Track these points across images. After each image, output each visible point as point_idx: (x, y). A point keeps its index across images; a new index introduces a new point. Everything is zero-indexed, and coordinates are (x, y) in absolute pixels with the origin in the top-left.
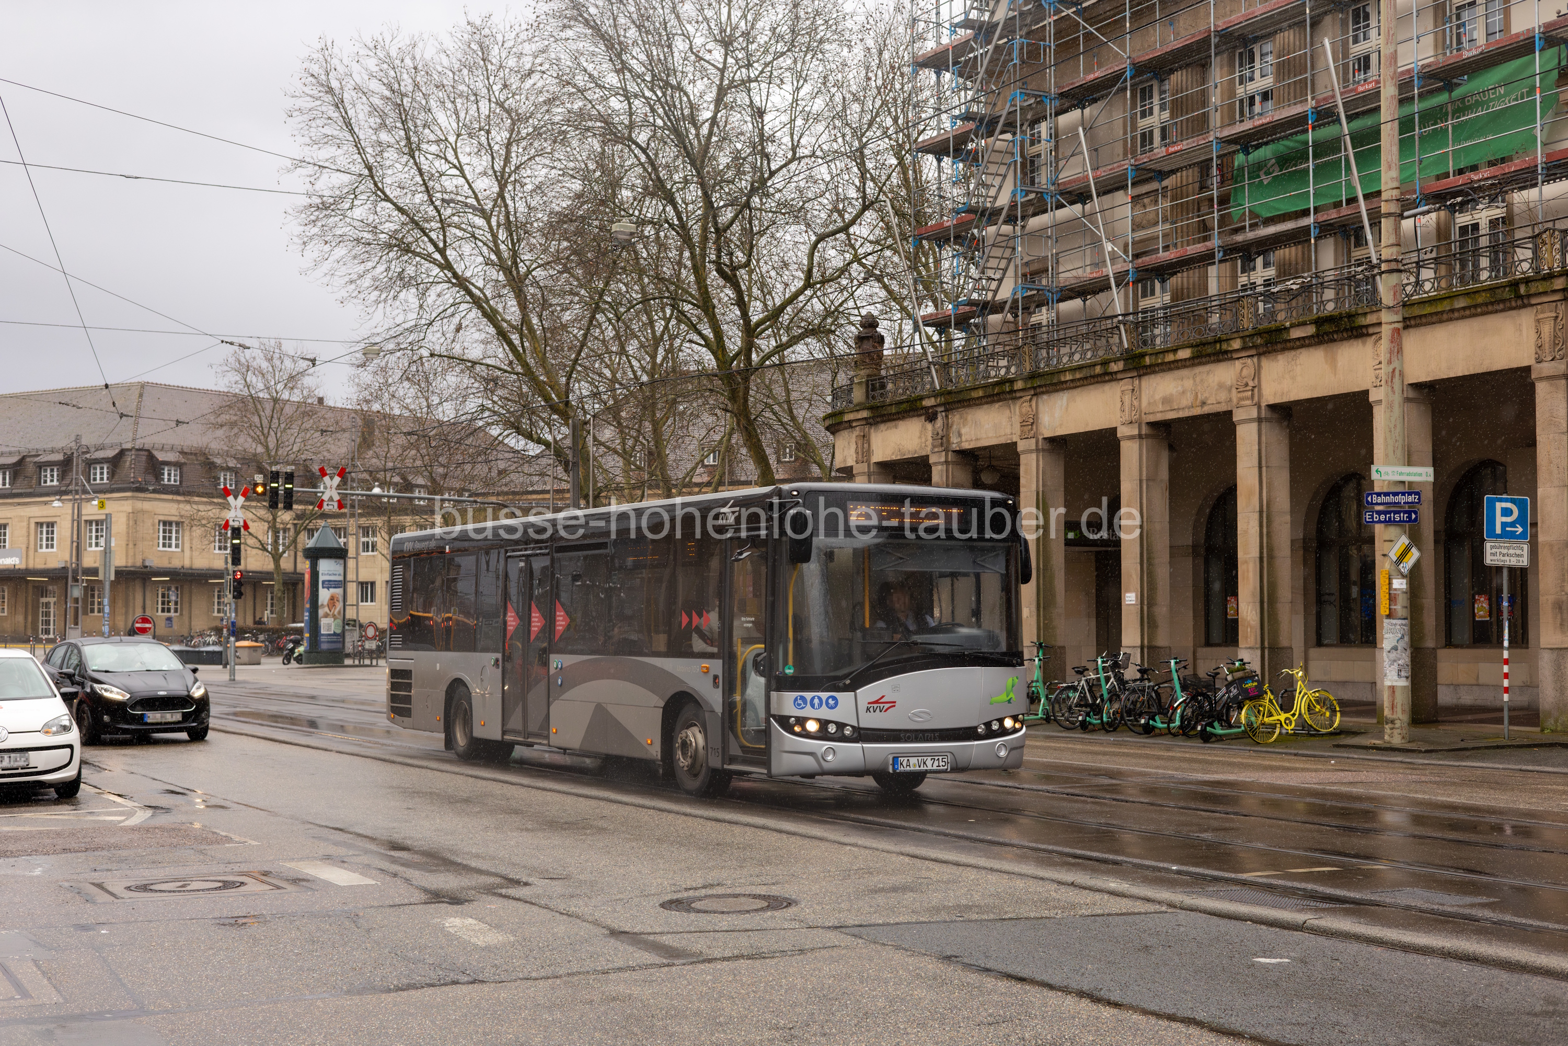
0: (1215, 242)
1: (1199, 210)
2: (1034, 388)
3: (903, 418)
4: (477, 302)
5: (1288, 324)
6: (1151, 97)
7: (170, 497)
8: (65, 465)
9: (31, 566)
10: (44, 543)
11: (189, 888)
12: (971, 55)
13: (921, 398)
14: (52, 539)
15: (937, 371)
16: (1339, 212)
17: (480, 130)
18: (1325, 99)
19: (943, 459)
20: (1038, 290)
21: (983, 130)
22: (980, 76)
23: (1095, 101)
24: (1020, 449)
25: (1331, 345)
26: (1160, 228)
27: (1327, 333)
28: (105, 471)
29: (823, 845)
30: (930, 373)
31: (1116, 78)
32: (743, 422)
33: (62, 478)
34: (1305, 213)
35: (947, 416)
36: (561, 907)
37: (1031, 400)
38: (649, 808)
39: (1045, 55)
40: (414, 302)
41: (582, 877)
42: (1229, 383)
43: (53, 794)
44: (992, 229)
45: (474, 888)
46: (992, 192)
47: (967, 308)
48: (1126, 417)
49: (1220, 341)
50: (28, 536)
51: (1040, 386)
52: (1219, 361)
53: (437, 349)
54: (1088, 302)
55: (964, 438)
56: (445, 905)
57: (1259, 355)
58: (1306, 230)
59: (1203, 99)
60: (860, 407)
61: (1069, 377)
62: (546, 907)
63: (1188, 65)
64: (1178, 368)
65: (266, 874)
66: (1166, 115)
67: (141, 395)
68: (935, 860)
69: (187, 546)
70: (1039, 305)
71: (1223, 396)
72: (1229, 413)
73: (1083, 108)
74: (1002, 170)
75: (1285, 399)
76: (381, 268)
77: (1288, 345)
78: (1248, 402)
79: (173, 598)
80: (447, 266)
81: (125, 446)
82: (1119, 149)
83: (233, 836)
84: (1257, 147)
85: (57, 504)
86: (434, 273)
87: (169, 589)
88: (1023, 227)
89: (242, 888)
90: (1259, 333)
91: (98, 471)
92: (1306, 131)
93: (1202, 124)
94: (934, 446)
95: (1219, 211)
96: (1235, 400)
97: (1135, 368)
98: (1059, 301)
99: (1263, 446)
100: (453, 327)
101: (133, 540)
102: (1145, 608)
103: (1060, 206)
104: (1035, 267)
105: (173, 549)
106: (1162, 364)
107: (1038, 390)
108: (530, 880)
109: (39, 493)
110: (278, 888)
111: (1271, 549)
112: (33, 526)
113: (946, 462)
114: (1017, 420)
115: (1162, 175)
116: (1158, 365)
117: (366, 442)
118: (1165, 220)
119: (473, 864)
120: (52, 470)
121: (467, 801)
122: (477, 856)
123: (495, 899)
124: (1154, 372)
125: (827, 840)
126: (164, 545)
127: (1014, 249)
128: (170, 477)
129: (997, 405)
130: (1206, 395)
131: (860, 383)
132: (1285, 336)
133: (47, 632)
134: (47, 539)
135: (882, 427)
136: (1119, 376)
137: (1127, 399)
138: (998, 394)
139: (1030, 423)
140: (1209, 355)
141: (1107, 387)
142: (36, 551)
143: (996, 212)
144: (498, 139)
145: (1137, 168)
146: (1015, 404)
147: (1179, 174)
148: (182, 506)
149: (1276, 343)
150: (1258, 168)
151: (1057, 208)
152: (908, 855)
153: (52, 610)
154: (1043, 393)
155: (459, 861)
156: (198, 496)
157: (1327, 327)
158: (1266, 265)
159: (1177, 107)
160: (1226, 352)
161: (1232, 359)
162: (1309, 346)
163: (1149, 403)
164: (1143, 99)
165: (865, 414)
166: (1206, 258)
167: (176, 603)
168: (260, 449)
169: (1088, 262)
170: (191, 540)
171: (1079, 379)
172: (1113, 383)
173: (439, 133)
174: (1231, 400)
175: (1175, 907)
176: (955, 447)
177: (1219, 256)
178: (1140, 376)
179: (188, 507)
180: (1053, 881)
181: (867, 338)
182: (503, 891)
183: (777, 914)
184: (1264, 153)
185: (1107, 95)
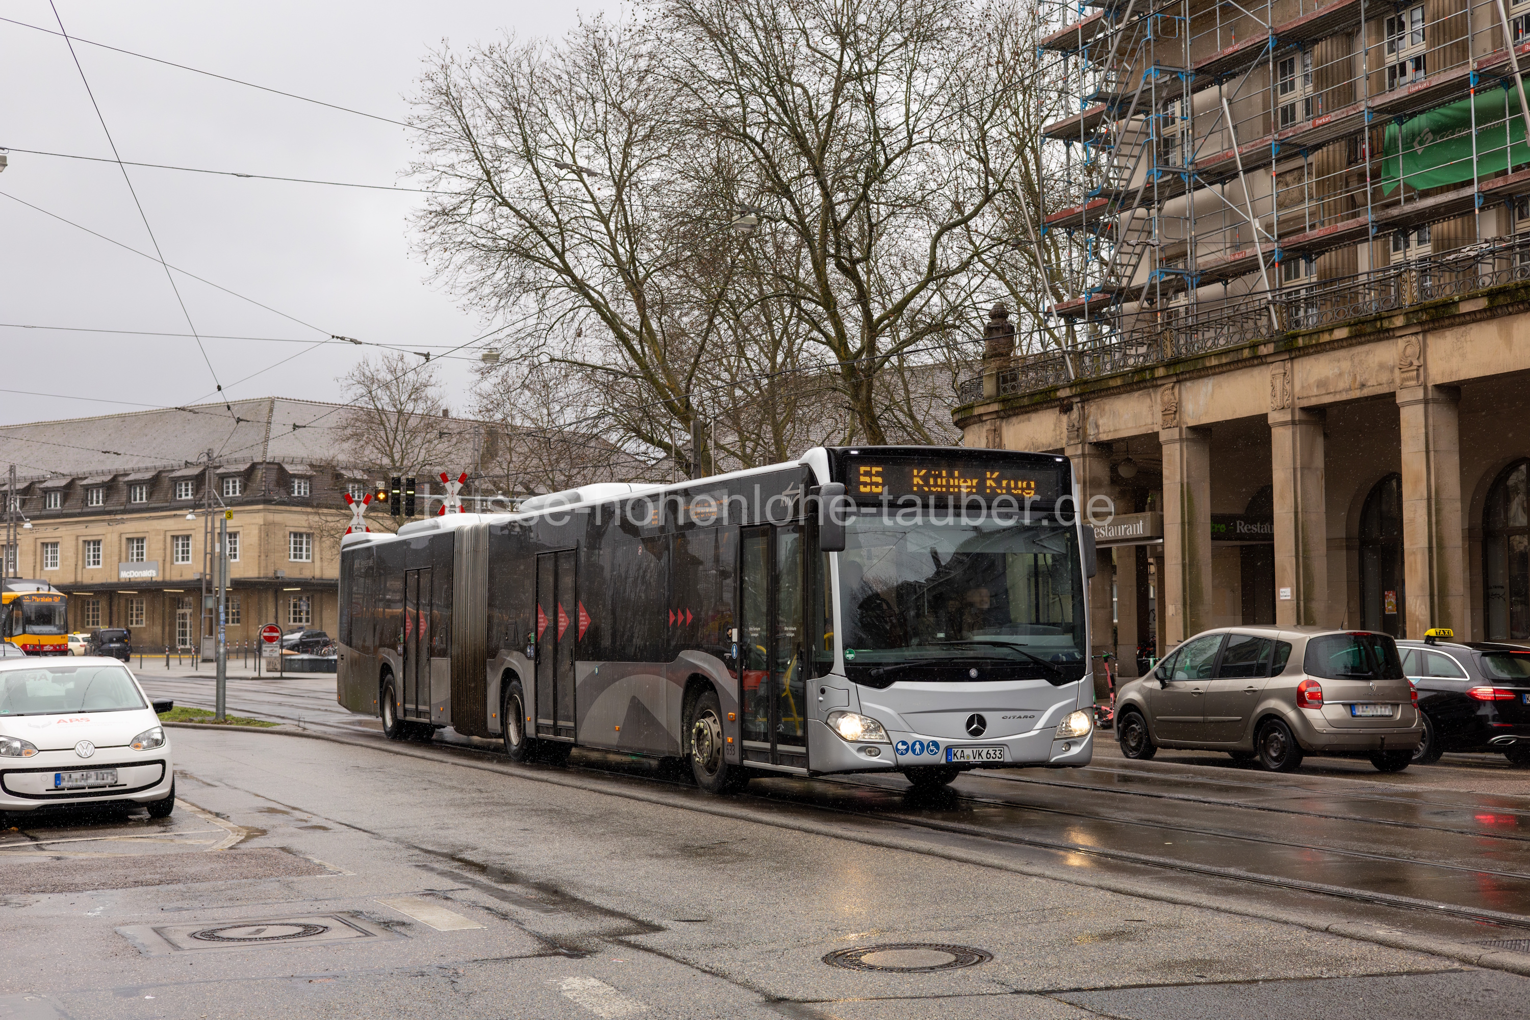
0: (1368, 217)
1: (1347, 185)
2: (1176, 375)
3: (1036, 411)
4: (596, 305)
5: (1456, 298)
6: (1292, 71)
7: (298, 509)
8: (199, 481)
9: (168, 578)
10: (180, 555)
11: (262, 935)
12: (1101, 35)
13: (1056, 389)
14: (188, 552)
15: (1071, 360)
16: (1506, 180)
17: (597, 131)
18: (1487, 61)
19: (1079, 452)
20: (1177, 274)
21: (1115, 111)
22: (1111, 56)
23: (1233, 76)
24: (1162, 438)
25: (1505, 318)
26: (1307, 207)
27: (1501, 306)
28: (238, 484)
29: (1005, 876)
30: (1065, 362)
31: (1259, 48)
32: (867, 420)
33: (196, 491)
34: (1470, 183)
35: (1083, 407)
36: (703, 962)
37: (1173, 388)
38: (793, 829)
39: (1180, 27)
40: (533, 307)
41: (724, 919)
42: (1391, 363)
43: (146, 815)
44: (1126, 215)
45: (598, 935)
46: (1126, 174)
47: (1101, 296)
48: (1278, 403)
49: (1380, 318)
50: (165, 549)
51: (1182, 373)
52: (1380, 340)
53: (558, 354)
54: (1229, 286)
55: (1101, 430)
56: (563, 958)
57: (1425, 332)
58: (1470, 200)
59: (1350, 68)
60: (989, 401)
61: (1214, 362)
62: (685, 962)
63: (1335, 34)
64: (1334, 349)
65: (356, 914)
66: (1310, 88)
67: (271, 410)
68: (1145, 897)
69: (317, 557)
70: (1177, 291)
71: (1384, 377)
72: (1393, 395)
73: (1221, 84)
74: (1136, 151)
75: (1454, 378)
76: (500, 274)
77: (1457, 320)
78: (1413, 383)
79: (304, 608)
80: (566, 270)
81: (256, 460)
82: (1259, 125)
83: (327, 864)
84: (1413, 115)
85: (190, 517)
86: (551, 278)
87: (300, 599)
88: (1159, 210)
89: (325, 935)
90: (1424, 309)
91: (231, 485)
92: (1469, 96)
93: (1348, 95)
94: (1069, 438)
95: (1372, 184)
96: (1398, 381)
97: (1289, 351)
98: (1198, 286)
99: (1431, 429)
100: (572, 332)
101: (265, 551)
102: (1302, 603)
103: (1201, 187)
104: (1170, 252)
105: (304, 560)
106: (1316, 345)
107: (1181, 377)
108: (664, 923)
109: (176, 507)
110: (367, 934)
111: (1440, 540)
112: (169, 539)
113: (1083, 455)
114: (1158, 409)
115: (1307, 150)
116: (1312, 346)
117: (489, 454)
118: (1311, 198)
119: (597, 901)
120: (187, 485)
121: (591, 819)
122: (601, 890)
123: (622, 949)
124: (1308, 354)
125: (1007, 870)
126: (295, 556)
127: (1150, 233)
128: (300, 489)
129: (1137, 394)
130: (1366, 376)
131: (990, 376)
132: (1453, 310)
133: (184, 642)
134: (183, 552)
135: (1014, 420)
136: (1269, 360)
137: (1278, 383)
138: (1139, 382)
139: (1173, 412)
140: (1370, 334)
141: (1256, 372)
142: (172, 563)
143: (1132, 195)
144: (615, 141)
145: (1282, 144)
146: (1155, 392)
147: (1325, 149)
148: (311, 517)
149: (1443, 318)
150: (1412, 138)
151: (1196, 189)
152: (1109, 889)
153: (188, 621)
154: (1186, 380)
155: (580, 896)
156: (327, 507)
157: (1501, 300)
158: (1420, 242)
159: (1321, 78)
160: (1388, 330)
161: (1394, 337)
162: (1481, 320)
163: (1303, 387)
164: (1284, 74)
165: (995, 407)
166: (1359, 235)
167: (307, 613)
168: (386, 461)
169: (1228, 245)
170: (321, 551)
171: (1226, 364)
172: (1263, 368)
173: (555, 136)
174: (1393, 381)
175: (1470, 963)
176: (1092, 439)
177: (1372, 232)
178: (1292, 359)
179: (317, 518)
180: (1300, 925)
181: (997, 329)
182: (632, 938)
183: (971, 972)
184: (1420, 122)
185: (1246, 70)
